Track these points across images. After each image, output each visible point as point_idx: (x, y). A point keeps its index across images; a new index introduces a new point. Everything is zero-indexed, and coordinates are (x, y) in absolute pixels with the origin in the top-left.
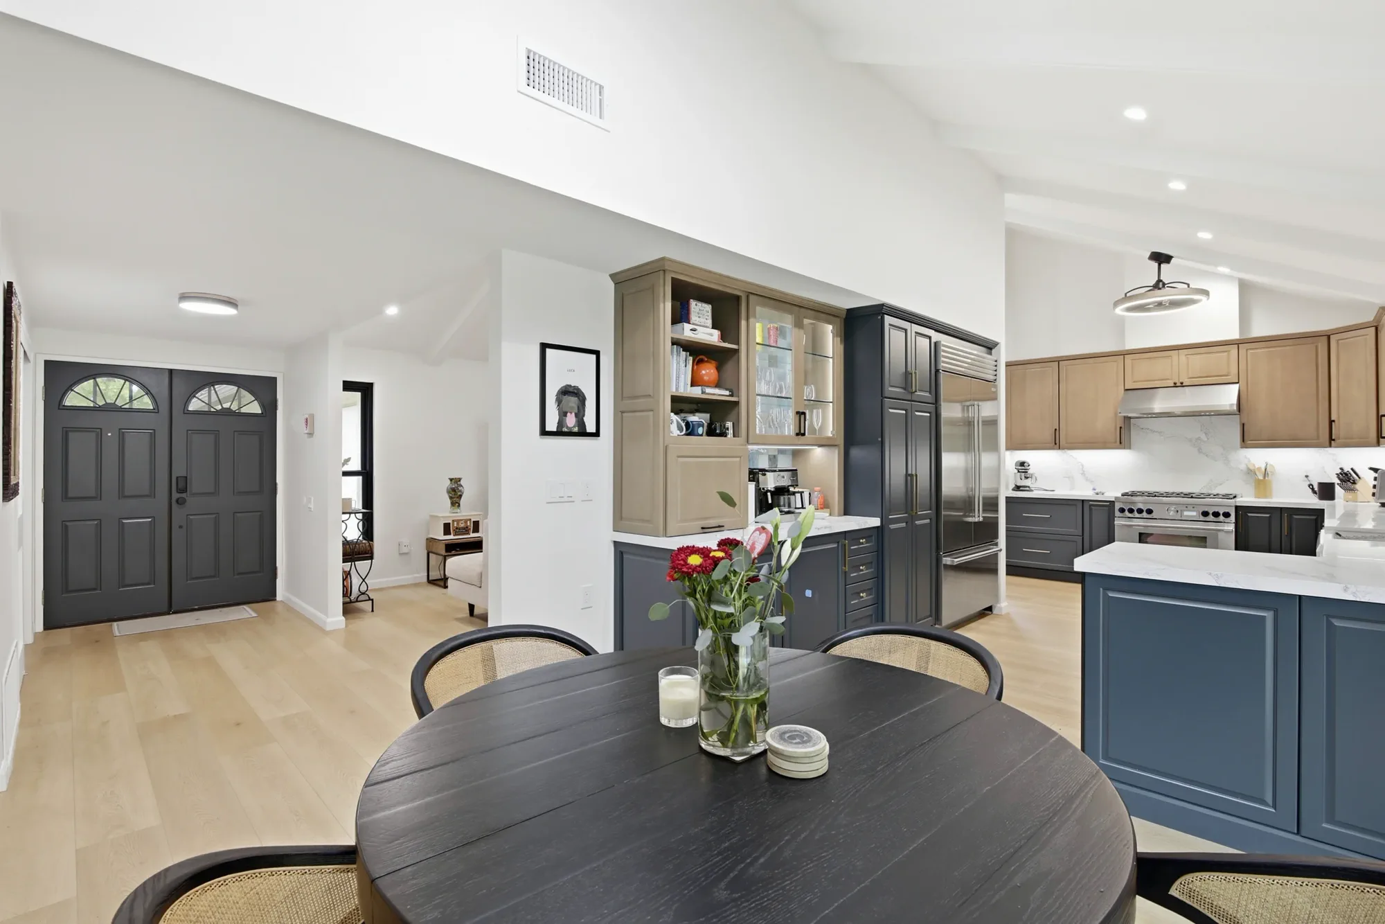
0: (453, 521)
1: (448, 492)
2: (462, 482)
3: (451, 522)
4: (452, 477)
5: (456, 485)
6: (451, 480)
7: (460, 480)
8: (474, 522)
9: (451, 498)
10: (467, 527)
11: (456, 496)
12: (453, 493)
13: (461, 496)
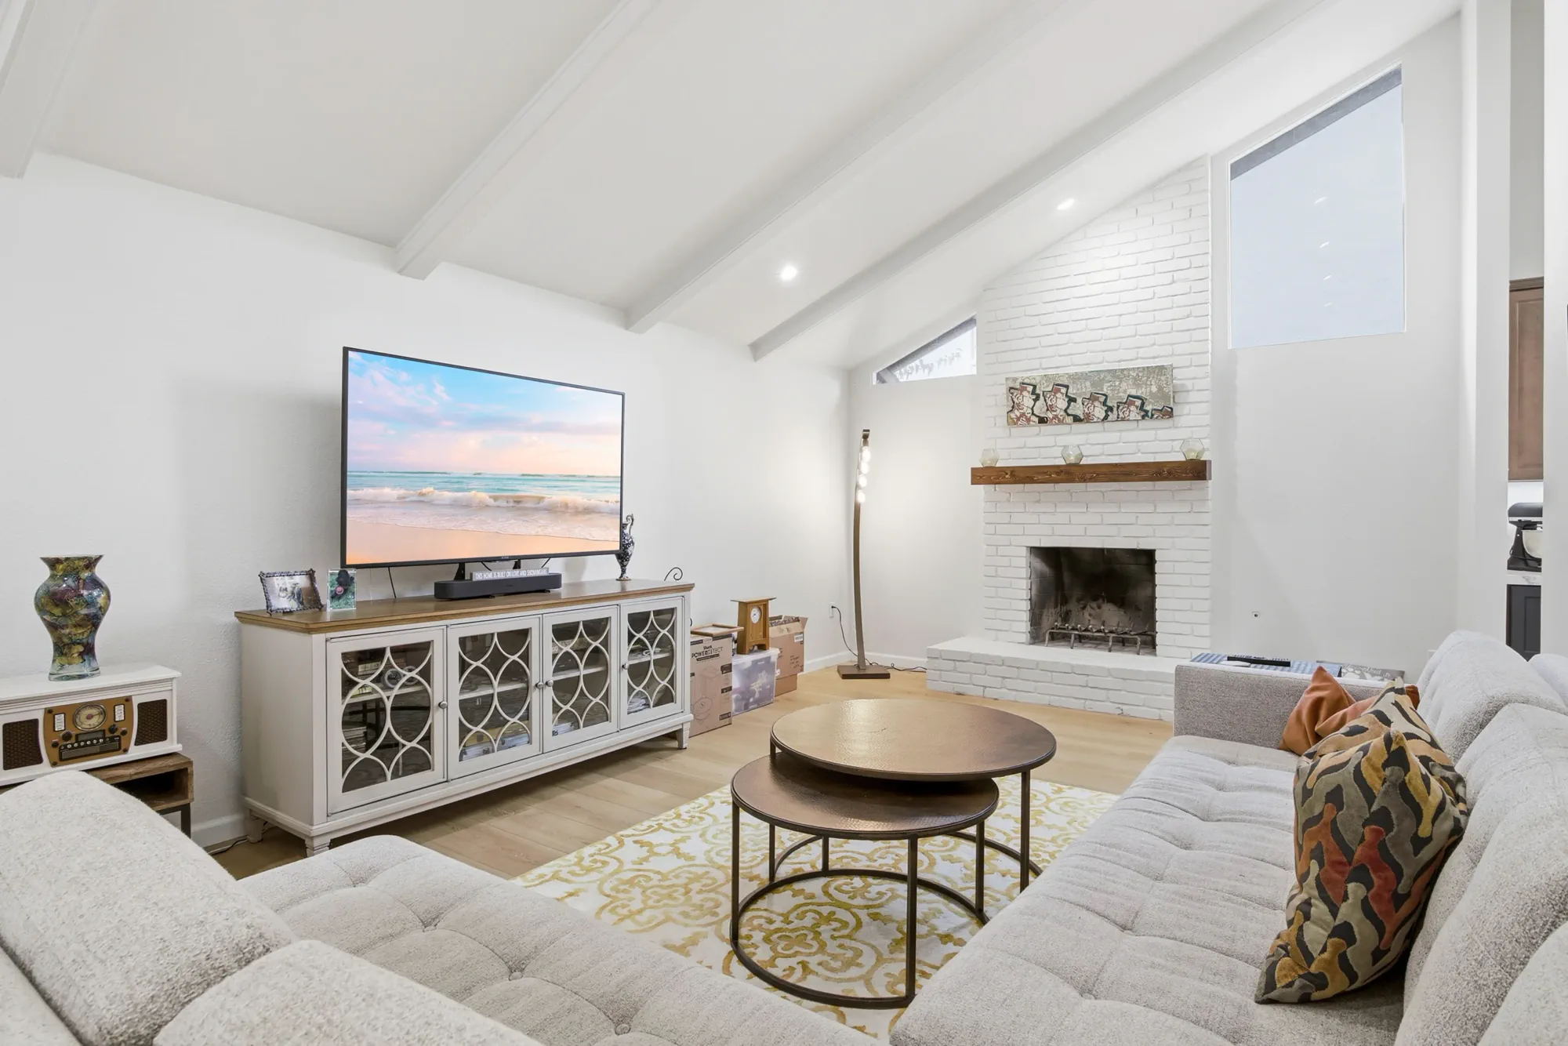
0: (50, 712)
1: (41, 608)
2: (100, 571)
3: (39, 716)
4: (61, 554)
5: (70, 582)
6: (53, 563)
7: (91, 563)
8: (141, 706)
9: (52, 627)
10: (112, 730)
11: (73, 621)
12: (57, 611)
13: (94, 622)
